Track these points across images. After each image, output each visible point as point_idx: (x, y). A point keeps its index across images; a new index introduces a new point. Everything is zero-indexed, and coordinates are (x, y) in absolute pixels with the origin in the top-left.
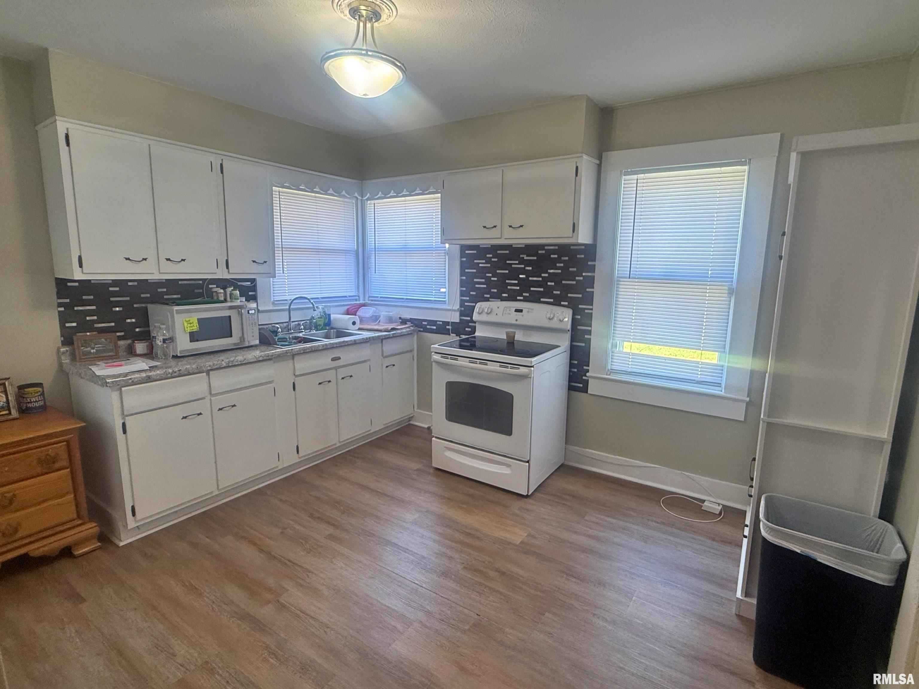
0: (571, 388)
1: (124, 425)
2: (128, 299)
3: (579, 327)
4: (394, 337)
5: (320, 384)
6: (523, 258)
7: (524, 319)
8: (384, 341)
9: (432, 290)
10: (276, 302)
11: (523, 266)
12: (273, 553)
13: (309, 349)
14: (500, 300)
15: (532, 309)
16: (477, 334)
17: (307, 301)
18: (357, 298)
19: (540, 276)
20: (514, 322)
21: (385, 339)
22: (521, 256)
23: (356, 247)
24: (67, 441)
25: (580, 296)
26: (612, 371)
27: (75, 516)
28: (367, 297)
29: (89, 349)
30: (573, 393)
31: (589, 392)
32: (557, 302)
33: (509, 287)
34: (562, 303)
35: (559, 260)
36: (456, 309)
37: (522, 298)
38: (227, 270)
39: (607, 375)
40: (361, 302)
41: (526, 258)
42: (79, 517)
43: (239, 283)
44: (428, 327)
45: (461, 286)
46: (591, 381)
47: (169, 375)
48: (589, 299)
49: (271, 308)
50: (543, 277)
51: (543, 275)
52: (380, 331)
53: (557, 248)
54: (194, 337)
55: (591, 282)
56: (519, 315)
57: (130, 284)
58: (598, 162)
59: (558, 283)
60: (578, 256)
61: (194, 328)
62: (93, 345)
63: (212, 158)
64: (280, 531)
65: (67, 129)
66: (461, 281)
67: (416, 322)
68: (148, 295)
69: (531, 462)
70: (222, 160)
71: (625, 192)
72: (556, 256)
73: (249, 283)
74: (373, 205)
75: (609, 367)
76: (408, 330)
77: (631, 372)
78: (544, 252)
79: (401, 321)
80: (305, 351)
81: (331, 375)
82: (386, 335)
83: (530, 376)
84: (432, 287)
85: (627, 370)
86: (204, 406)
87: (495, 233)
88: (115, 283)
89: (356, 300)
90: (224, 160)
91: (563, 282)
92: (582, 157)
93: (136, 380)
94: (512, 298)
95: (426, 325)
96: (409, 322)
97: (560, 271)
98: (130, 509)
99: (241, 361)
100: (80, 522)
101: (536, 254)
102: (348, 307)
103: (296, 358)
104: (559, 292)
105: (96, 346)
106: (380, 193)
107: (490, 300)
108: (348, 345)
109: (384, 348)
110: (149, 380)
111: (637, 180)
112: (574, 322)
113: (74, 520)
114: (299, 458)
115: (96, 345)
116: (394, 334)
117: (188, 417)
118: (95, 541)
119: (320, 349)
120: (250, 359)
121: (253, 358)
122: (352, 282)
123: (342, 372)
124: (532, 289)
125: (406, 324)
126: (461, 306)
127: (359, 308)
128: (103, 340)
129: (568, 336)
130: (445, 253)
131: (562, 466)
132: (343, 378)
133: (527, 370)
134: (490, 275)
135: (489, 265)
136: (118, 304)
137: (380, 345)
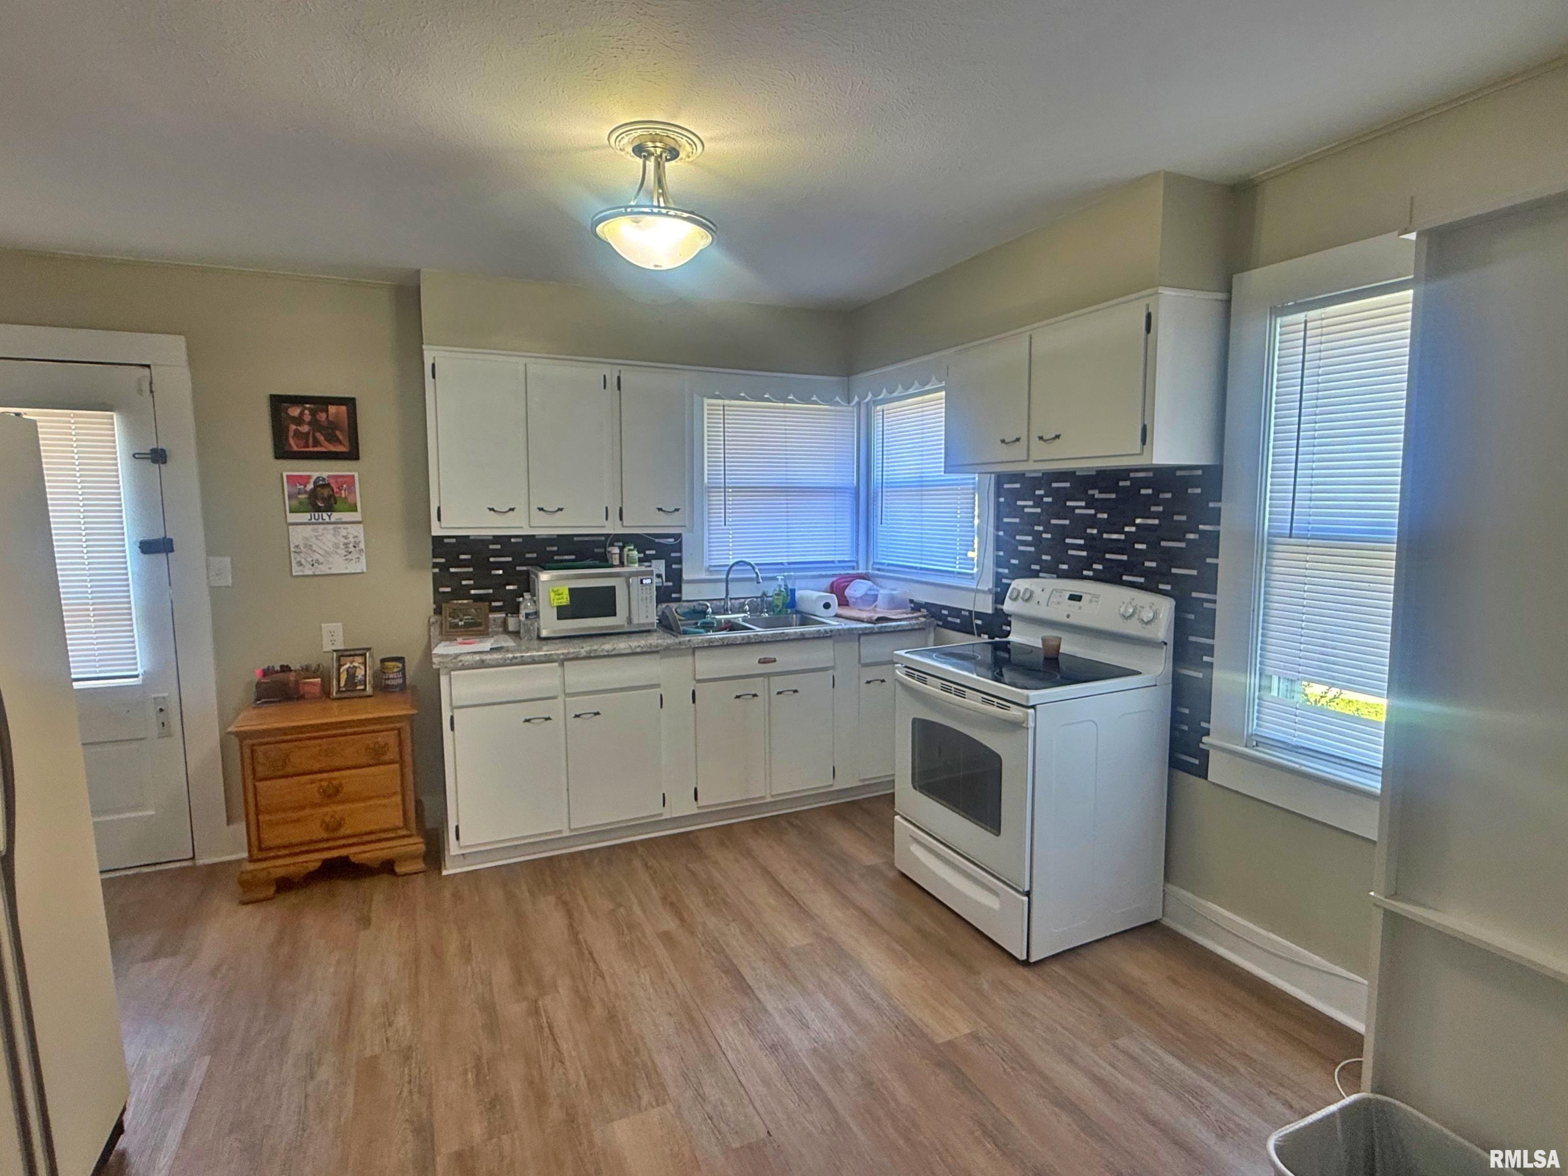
0: (1175, 764)
1: (452, 718)
2: (510, 559)
3: (1192, 639)
4: (881, 632)
5: (738, 697)
6: (1094, 495)
7: (1082, 614)
8: (862, 638)
9: (955, 554)
10: (711, 569)
11: (1092, 512)
12: (581, 936)
13: (717, 641)
14: (1055, 576)
15: (1097, 596)
16: (1011, 638)
17: (750, 567)
18: (855, 564)
19: (1121, 532)
20: (1064, 619)
21: (864, 634)
22: (1090, 492)
23: (855, 482)
24: (399, 730)
25: (1195, 572)
26: (1259, 742)
27: (401, 824)
28: (870, 567)
29: (456, 621)
30: (1182, 775)
31: (1209, 779)
32: (1150, 588)
33: (1071, 552)
34: (1161, 586)
35: (1155, 499)
36: (986, 589)
37: (1090, 573)
38: (620, 522)
39: (1246, 746)
40: (860, 571)
41: (1097, 496)
42: (406, 826)
43: (657, 540)
44: (950, 619)
45: (998, 548)
46: (1212, 753)
47: (508, 661)
48: (1208, 580)
49: (704, 576)
50: (1127, 534)
51: (1127, 529)
52: (862, 621)
53: (1151, 474)
54: (563, 613)
55: (1212, 542)
56: (1074, 606)
57: (513, 540)
58: (1221, 296)
59: (1154, 549)
60: (1190, 491)
61: (562, 601)
62: (461, 616)
63: (606, 370)
64: (611, 907)
65: (434, 358)
66: (997, 538)
67: (933, 610)
68: (535, 555)
69: (1034, 896)
70: (620, 371)
71: (1283, 352)
72: (1150, 491)
73: (672, 540)
74: (881, 413)
75: (1253, 728)
76: (914, 622)
77: (1296, 747)
78: (1128, 483)
79: (913, 605)
80: (711, 644)
81: (757, 685)
82: (866, 628)
83: (1024, 725)
84: (955, 549)
85: (1289, 742)
86: (556, 709)
87: (1018, 451)
88: (497, 539)
89: (853, 568)
90: (622, 372)
91: (1163, 544)
92: (1156, 293)
93: (467, 663)
94: (1075, 574)
95: (947, 616)
96: (923, 608)
97: (1156, 522)
98: (454, 829)
99: (607, 651)
100: (404, 832)
101: (1115, 488)
102: (834, 579)
103: (697, 653)
104: (1154, 564)
105: (466, 617)
106: (884, 391)
107: (1041, 574)
108: (789, 640)
109: (862, 650)
110: (483, 665)
111: (1306, 322)
112: (1180, 625)
113: (399, 828)
114: (699, 808)
115: (466, 615)
116: (881, 627)
117: (532, 721)
118: (420, 861)
119: (738, 642)
120: (622, 649)
121: (628, 649)
122: (845, 539)
123: (779, 683)
124: (1108, 556)
125: (920, 611)
126: (997, 586)
127: (851, 581)
128: (473, 610)
129: (1167, 652)
130: (974, 489)
131: (1153, 925)
132: (779, 693)
133: (1021, 714)
134: (1041, 528)
135: (1039, 510)
136: (498, 566)
137: (857, 643)
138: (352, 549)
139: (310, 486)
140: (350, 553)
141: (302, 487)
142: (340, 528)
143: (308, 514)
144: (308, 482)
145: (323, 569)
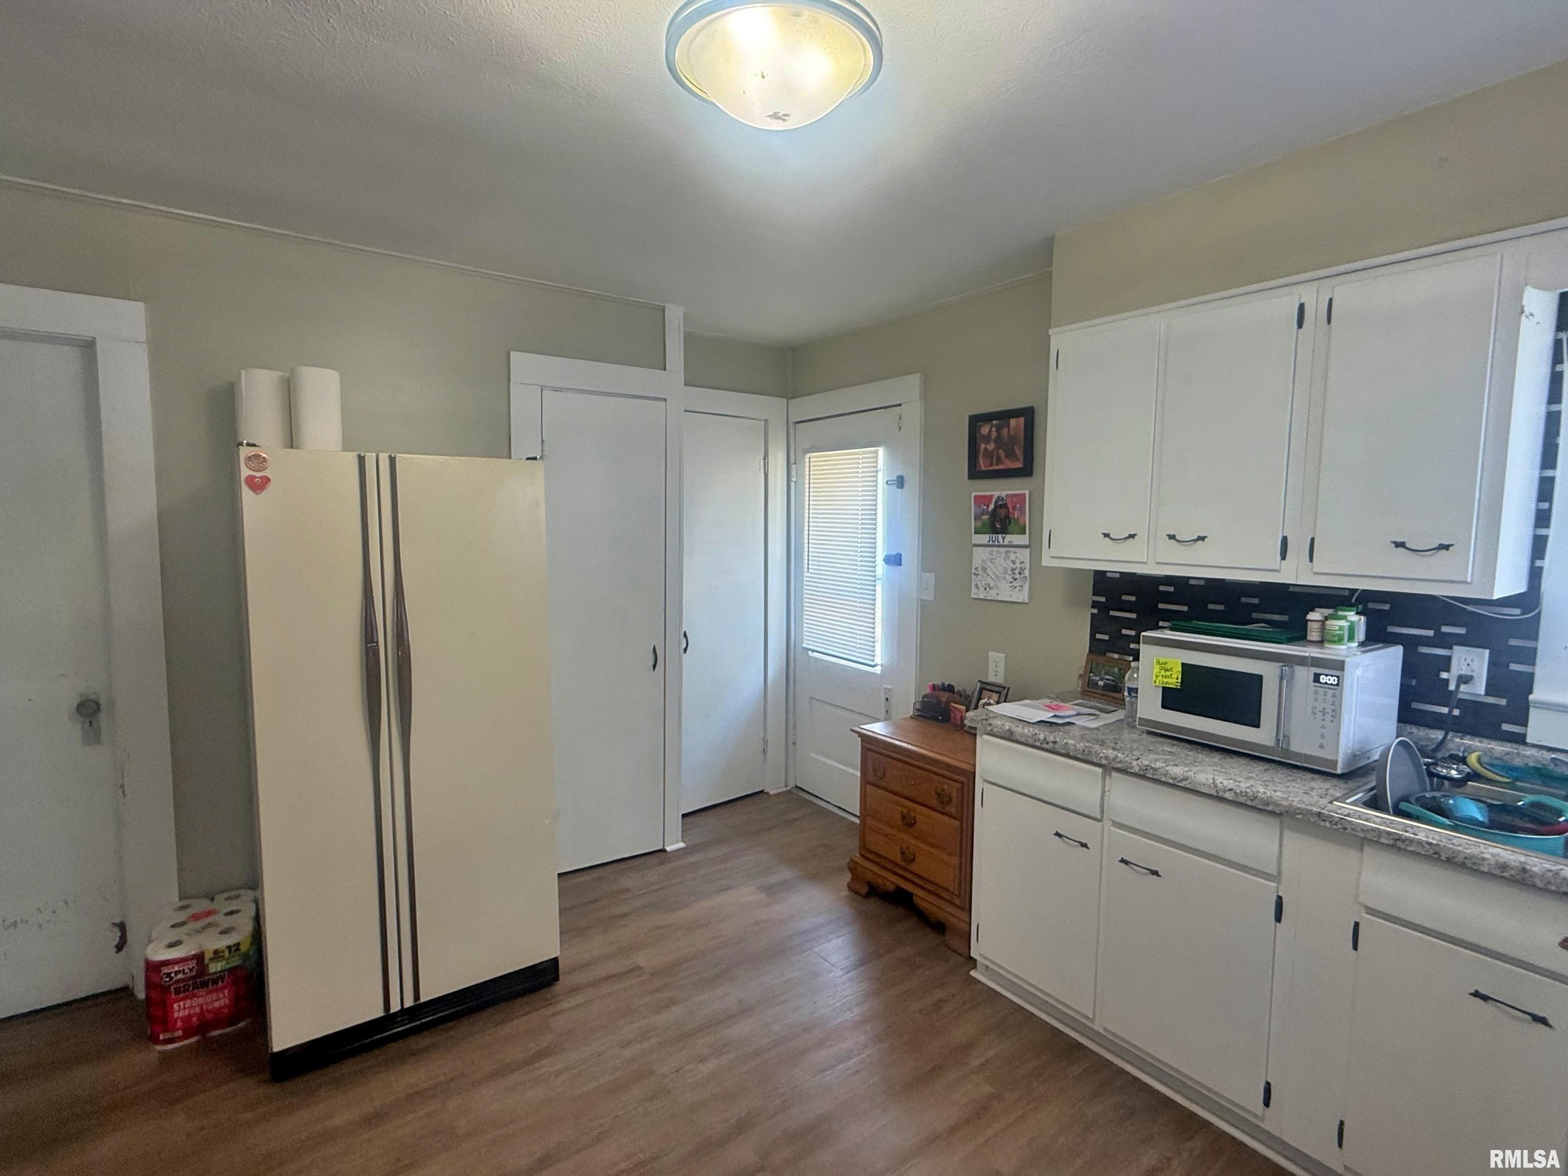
1: (983, 793)
29: (1097, 678)
38: (1310, 565)
42: (960, 896)
47: (1039, 744)
54: (1170, 699)
61: (1170, 680)
62: (1103, 673)
65: (1059, 343)
68: (1222, 608)
93: (996, 729)
98: (976, 927)
99: (1173, 778)
100: (958, 902)
103: (1367, 851)
105: (1106, 677)
110: (1011, 737)
113: (955, 895)
115: (1107, 674)
117: (1064, 839)
121: (1209, 788)
138: (1017, 576)
139: (992, 507)
140: (1015, 579)
141: (985, 507)
142: (1010, 552)
143: (988, 536)
144: (990, 502)
145: (992, 595)
